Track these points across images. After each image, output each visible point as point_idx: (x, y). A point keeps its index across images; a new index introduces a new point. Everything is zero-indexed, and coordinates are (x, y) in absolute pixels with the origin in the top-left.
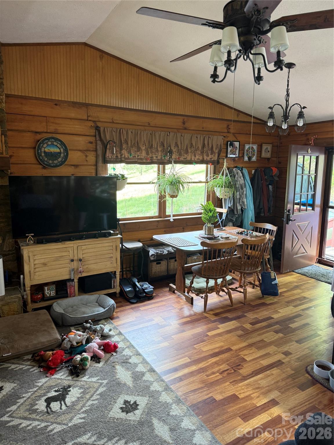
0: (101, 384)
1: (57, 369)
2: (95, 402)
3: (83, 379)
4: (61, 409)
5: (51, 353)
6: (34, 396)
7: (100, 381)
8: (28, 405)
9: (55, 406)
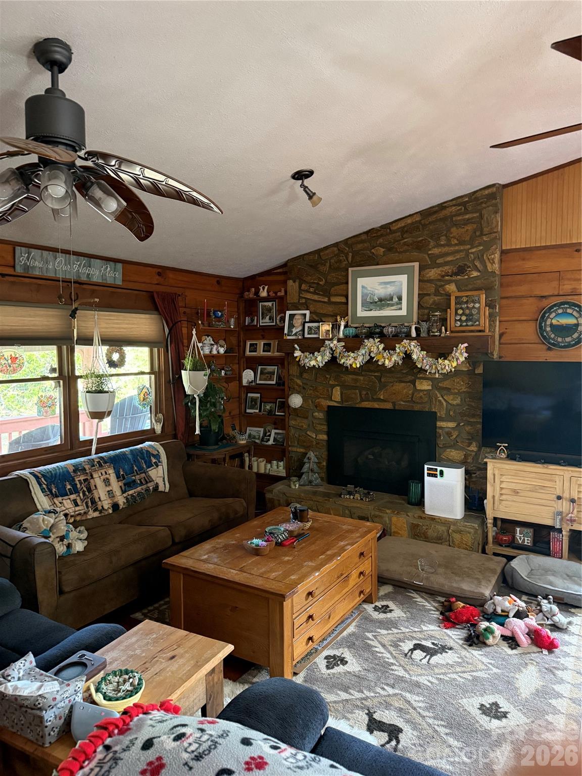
0: (488, 669)
1: (457, 626)
2: (459, 679)
3: (473, 652)
4: (421, 660)
5: (462, 604)
6: (410, 634)
7: (490, 666)
8: (397, 638)
9: (418, 654)
